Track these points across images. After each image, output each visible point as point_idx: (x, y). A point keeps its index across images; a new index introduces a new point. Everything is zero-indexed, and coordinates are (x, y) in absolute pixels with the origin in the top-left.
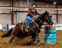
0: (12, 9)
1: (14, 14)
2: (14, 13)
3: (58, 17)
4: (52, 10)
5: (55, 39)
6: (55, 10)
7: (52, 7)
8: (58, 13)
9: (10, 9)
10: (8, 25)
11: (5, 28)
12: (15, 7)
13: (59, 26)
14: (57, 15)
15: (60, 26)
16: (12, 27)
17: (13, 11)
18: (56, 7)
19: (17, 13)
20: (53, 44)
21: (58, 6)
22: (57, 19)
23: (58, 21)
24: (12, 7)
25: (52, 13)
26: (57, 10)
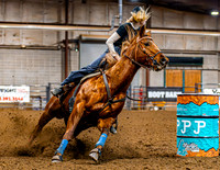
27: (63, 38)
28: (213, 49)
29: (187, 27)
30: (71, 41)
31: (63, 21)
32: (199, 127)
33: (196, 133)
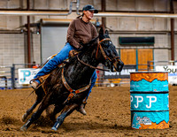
0: (28, 17)
1: (33, 33)
2: (32, 29)
4: (154, 19)
6: (166, 19)
7: (156, 10)
9: (21, 17)
10: (13, 70)
11: (5, 77)
12: (36, 10)
16: (27, 73)
17: (31, 22)
18: (169, 9)
19: (42, 28)
22: (172, 49)
24: (27, 10)
25: (156, 29)
26: (172, 20)
27: (25, 22)
28: (163, 29)
29: (139, 9)
30: (33, 25)
31: (25, 7)
32: (151, 101)
33: (149, 107)
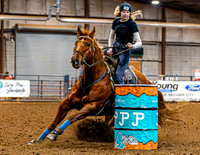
3: (167, 53)
5: (156, 133)
8: (167, 40)
13: (167, 86)
14: (163, 44)
15: (173, 86)
20: (148, 147)
21: (167, 15)
23: (167, 68)
